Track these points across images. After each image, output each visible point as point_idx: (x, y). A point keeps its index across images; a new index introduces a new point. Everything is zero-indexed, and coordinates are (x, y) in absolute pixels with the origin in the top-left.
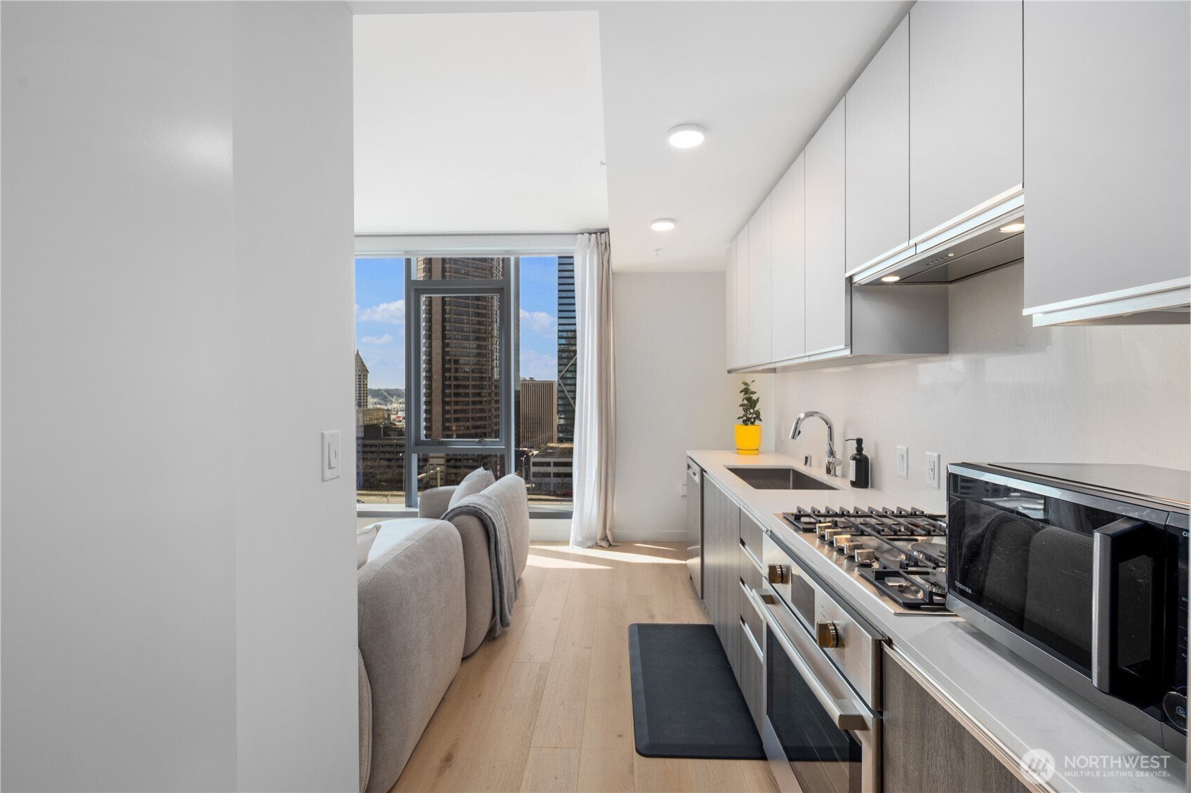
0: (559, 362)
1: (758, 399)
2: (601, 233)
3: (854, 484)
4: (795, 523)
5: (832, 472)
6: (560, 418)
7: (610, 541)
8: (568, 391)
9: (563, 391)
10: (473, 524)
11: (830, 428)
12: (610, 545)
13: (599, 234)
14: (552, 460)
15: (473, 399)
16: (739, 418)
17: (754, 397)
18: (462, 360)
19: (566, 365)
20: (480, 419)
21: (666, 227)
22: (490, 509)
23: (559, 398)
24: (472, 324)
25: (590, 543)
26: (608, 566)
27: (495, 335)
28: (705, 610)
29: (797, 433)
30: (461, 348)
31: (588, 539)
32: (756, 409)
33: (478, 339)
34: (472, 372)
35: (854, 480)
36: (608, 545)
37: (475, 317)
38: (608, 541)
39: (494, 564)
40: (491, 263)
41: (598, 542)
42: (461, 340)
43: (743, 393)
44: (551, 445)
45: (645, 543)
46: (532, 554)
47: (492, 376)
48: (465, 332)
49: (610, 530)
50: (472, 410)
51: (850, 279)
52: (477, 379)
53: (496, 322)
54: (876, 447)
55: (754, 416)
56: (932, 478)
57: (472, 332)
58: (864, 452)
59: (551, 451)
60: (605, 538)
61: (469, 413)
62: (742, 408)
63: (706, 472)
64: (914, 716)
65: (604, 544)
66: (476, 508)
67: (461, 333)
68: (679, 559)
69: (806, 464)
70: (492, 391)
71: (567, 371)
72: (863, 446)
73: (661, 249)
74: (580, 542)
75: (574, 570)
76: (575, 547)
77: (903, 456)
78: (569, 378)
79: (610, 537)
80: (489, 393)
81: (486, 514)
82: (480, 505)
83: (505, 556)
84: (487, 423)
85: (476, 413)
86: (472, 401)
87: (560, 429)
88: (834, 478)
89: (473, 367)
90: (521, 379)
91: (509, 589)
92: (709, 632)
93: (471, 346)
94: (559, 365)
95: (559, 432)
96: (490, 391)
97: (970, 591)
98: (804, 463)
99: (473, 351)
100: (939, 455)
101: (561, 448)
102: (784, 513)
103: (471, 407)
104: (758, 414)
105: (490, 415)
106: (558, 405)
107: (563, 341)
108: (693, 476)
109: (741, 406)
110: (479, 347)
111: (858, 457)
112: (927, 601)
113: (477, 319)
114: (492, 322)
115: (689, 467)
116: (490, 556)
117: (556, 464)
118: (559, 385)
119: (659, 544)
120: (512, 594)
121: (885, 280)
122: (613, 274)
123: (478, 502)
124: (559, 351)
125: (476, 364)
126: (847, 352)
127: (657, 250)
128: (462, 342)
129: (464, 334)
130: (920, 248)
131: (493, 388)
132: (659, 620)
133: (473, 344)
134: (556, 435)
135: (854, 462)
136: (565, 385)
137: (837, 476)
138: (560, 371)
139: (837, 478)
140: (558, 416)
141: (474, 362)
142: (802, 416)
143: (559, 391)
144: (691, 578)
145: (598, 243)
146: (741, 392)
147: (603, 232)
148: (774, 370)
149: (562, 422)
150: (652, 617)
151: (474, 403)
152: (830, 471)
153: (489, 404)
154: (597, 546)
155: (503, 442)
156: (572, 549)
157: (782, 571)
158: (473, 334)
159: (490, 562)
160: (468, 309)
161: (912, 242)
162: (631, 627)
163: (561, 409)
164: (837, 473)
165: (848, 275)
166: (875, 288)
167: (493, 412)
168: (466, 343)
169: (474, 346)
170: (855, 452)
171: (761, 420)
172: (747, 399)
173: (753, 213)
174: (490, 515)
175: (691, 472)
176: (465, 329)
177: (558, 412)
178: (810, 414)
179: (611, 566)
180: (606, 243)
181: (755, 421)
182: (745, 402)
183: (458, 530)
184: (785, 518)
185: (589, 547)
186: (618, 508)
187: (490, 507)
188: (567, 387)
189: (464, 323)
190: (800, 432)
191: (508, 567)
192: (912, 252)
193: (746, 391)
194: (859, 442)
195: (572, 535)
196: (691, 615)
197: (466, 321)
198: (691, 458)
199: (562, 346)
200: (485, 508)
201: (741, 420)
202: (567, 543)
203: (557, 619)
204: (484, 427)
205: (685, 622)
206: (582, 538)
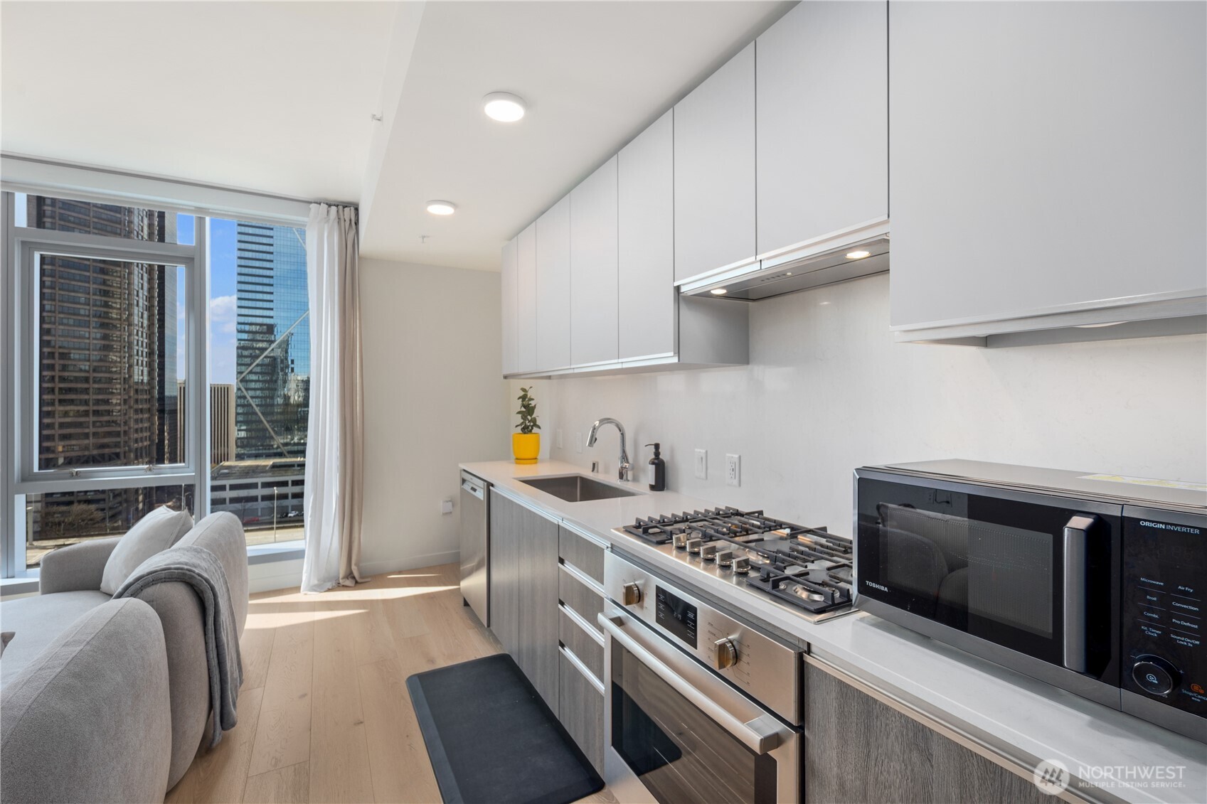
0: (238, 360)
1: (535, 406)
2: (344, 207)
3: (653, 488)
4: (645, 536)
5: (625, 477)
6: (239, 430)
7: (356, 577)
8: (252, 397)
9: (244, 397)
10: (179, 595)
11: (622, 434)
12: (356, 582)
13: (341, 207)
14: (227, 482)
15: (96, 408)
16: (517, 426)
17: (533, 403)
18: (74, 355)
19: (250, 365)
20: (109, 434)
21: (446, 211)
22: (204, 567)
23: (237, 406)
24: (95, 305)
25: (329, 585)
26: (361, 609)
27: (136, 322)
28: (496, 640)
29: (593, 440)
30: (74, 337)
31: (325, 580)
32: (533, 416)
33: (103, 325)
34: (94, 371)
35: (654, 484)
36: (354, 582)
37: (101, 295)
38: (354, 578)
39: (212, 645)
40: (129, 226)
41: (341, 581)
42: (74, 326)
43: (521, 400)
44: (226, 464)
45: (400, 573)
46: (250, 613)
47: (130, 376)
48: (82, 315)
49: (355, 565)
50: (94, 422)
51: (678, 288)
52: (103, 380)
53: (138, 305)
54: (672, 451)
55: (532, 424)
56: (733, 477)
57: (95, 316)
58: (661, 457)
59: (226, 471)
60: (350, 575)
61: (88, 427)
62: (520, 415)
63: (492, 485)
64: (854, 724)
65: (349, 582)
66: (182, 569)
67: (75, 317)
68: (445, 585)
69: (593, 470)
70: (130, 397)
71: (251, 372)
72: (660, 450)
73: (428, 237)
74: (315, 586)
75: (314, 623)
76: (309, 593)
77: (702, 458)
78: (252, 381)
79: (356, 574)
80: (125, 400)
81: (199, 575)
82: (186, 564)
83: (227, 629)
84: (122, 439)
85: (102, 426)
86: (94, 411)
87: (239, 444)
88: (626, 483)
89: (95, 364)
90: (178, 382)
91: (232, 674)
92: (504, 664)
93: (93, 335)
94: (239, 364)
95: (237, 447)
96: (126, 397)
97: (886, 589)
98: (591, 469)
99: (95, 342)
100: (740, 457)
101: (241, 467)
102: (624, 527)
103: (92, 419)
104: (534, 421)
105: (127, 428)
106: (237, 414)
107: (245, 336)
108: (472, 492)
109: (519, 413)
110: (105, 337)
111: (656, 461)
112: (830, 603)
113: (103, 299)
114: (130, 305)
115: (464, 481)
116: (205, 634)
117: (233, 487)
118: (239, 389)
119: (416, 572)
120: (236, 680)
121: (713, 292)
122: (360, 258)
123: (183, 560)
124: (238, 348)
125: (101, 360)
126: (675, 360)
127: (423, 237)
128: (76, 329)
129: (80, 318)
130: (765, 265)
131: (132, 393)
132: (442, 663)
133: (97, 333)
134: (233, 450)
135: (654, 466)
136: (247, 389)
137: (628, 481)
138: (239, 373)
139: (629, 483)
140: (236, 428)
141: (98, 357)
142: (597, 423)
143: (239, 397)
144: (466, 604)
145: (339, 219)
146: (519, 398)
147: (346, 207)
148: (549, 377)
149: (243, 434)
150: (432, 661)
151: (96, 413)
152: (623, 475)
153: (125, 414)
154: (339, 587)
155: (192, 467)
156: (303, 596)
157: (638, 589)
158: (96, 319)
159: (206, 643)
160: (87, 285)
161: (759, 258)
162: (410, 680)
163: (240, 418)
164: (629, 478)
165: (676, 284)
166: (702, 300)
167: (132, 426)
168: (83, 331)
169: (98, 336)
170: (653, 457)
171: (539, 428)
172: (525, 407)
173: (543, 213)
174: (205, 575)
175: (467, 487)
176: (82, 312)
177: (237, 422)
178: (604, 421)
179: (364, 608)
180: (350, 220)
181: (532, 429)
182: (523, 409)
183: (152, 606)
184: (626, 531)
185: (329, 590)
186: (368, 538)
187: (203, 564)
188: (249, 392)
189: (79, 303)
190: (596, 439)
191: (230, 643)
192: (757, 266)
193: (524, 398)
194: (657, 446)
195: (304, 578)
196: (478, 649)
197: (83, 300)
198: (465, 470)
199: (242, 342)
200: (195, 567)
201: (520, 428)
202: (296, 589)
203: (304, 695)
204: (117, 445)
205: (472, 658)
206: (318, 580)
